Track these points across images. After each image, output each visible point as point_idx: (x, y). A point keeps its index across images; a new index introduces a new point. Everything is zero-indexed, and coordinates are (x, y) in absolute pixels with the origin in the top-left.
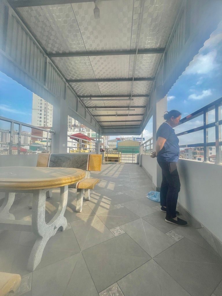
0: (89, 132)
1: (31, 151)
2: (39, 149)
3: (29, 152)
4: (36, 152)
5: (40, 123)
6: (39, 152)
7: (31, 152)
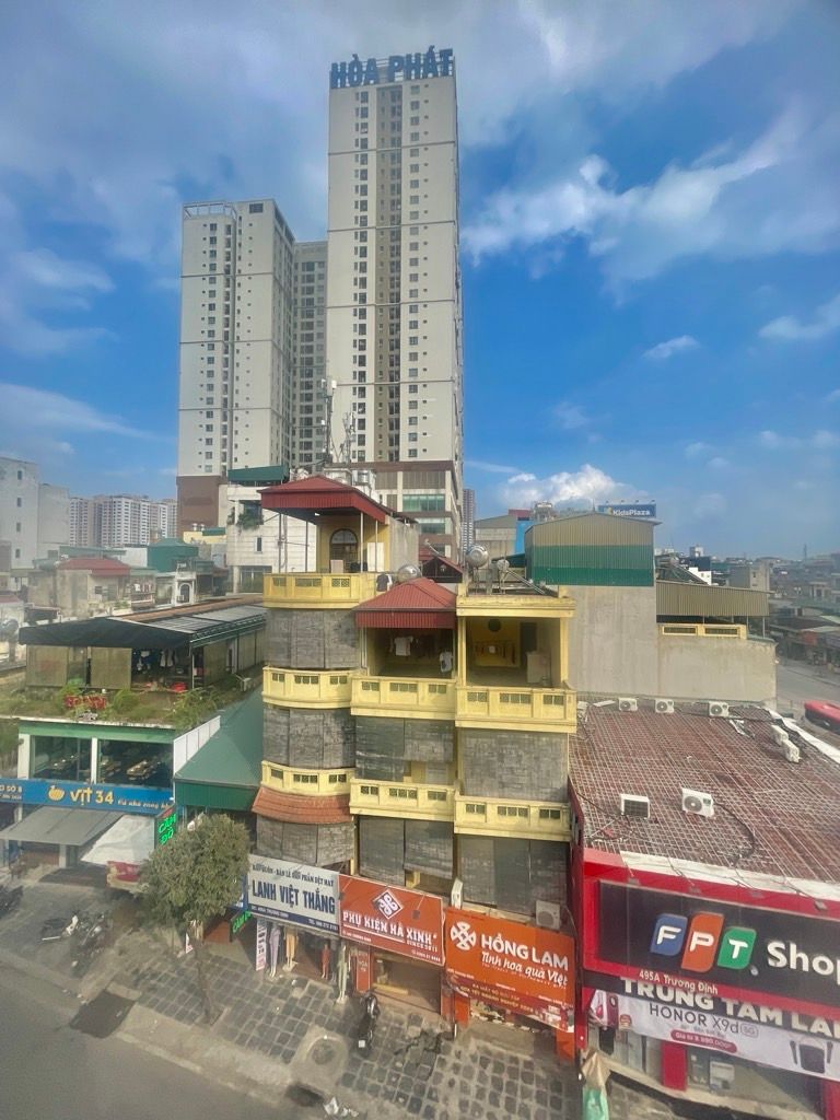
0: (394, 492)
1: (149, 573)
2: (184, 565)
3: (140, 578)
4: (171, 578)
5: (209, 462)
6: (183, 579)
7: (151, 577)
